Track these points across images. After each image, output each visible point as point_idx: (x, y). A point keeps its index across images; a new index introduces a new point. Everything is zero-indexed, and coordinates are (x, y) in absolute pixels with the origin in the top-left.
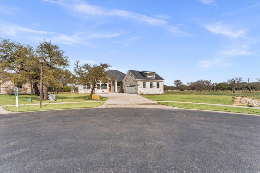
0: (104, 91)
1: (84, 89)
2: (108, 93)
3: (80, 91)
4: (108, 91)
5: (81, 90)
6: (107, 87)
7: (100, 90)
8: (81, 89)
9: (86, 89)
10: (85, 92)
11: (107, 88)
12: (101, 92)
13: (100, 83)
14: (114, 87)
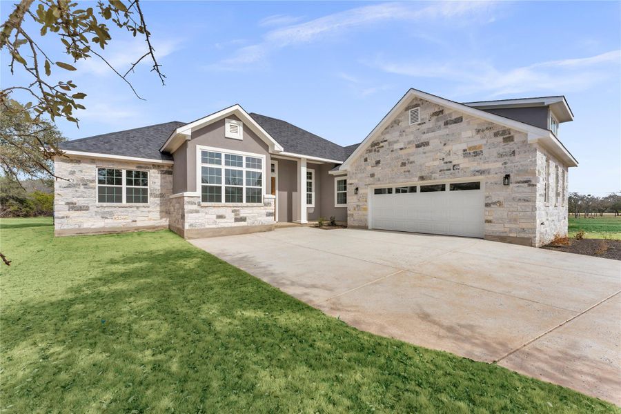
0: (244, 219)
1: (101, 199)
2: (270, 229)
3: (73, 214)
4: (269, 214)
5: (73, 206)
6: (260, 191)
7: (221, 211)
8: (80, 202)
9: (119, 200)
10: (109, 223)
11: (259, 200)
12: (229, 222)
13: (223, 167)
14: (285, 194)
